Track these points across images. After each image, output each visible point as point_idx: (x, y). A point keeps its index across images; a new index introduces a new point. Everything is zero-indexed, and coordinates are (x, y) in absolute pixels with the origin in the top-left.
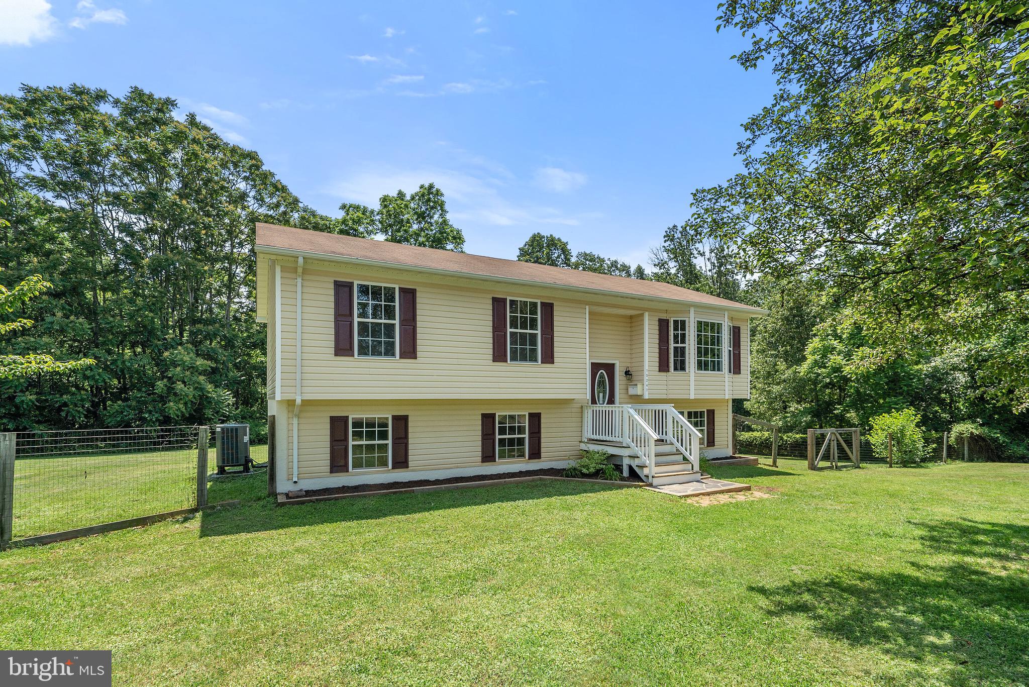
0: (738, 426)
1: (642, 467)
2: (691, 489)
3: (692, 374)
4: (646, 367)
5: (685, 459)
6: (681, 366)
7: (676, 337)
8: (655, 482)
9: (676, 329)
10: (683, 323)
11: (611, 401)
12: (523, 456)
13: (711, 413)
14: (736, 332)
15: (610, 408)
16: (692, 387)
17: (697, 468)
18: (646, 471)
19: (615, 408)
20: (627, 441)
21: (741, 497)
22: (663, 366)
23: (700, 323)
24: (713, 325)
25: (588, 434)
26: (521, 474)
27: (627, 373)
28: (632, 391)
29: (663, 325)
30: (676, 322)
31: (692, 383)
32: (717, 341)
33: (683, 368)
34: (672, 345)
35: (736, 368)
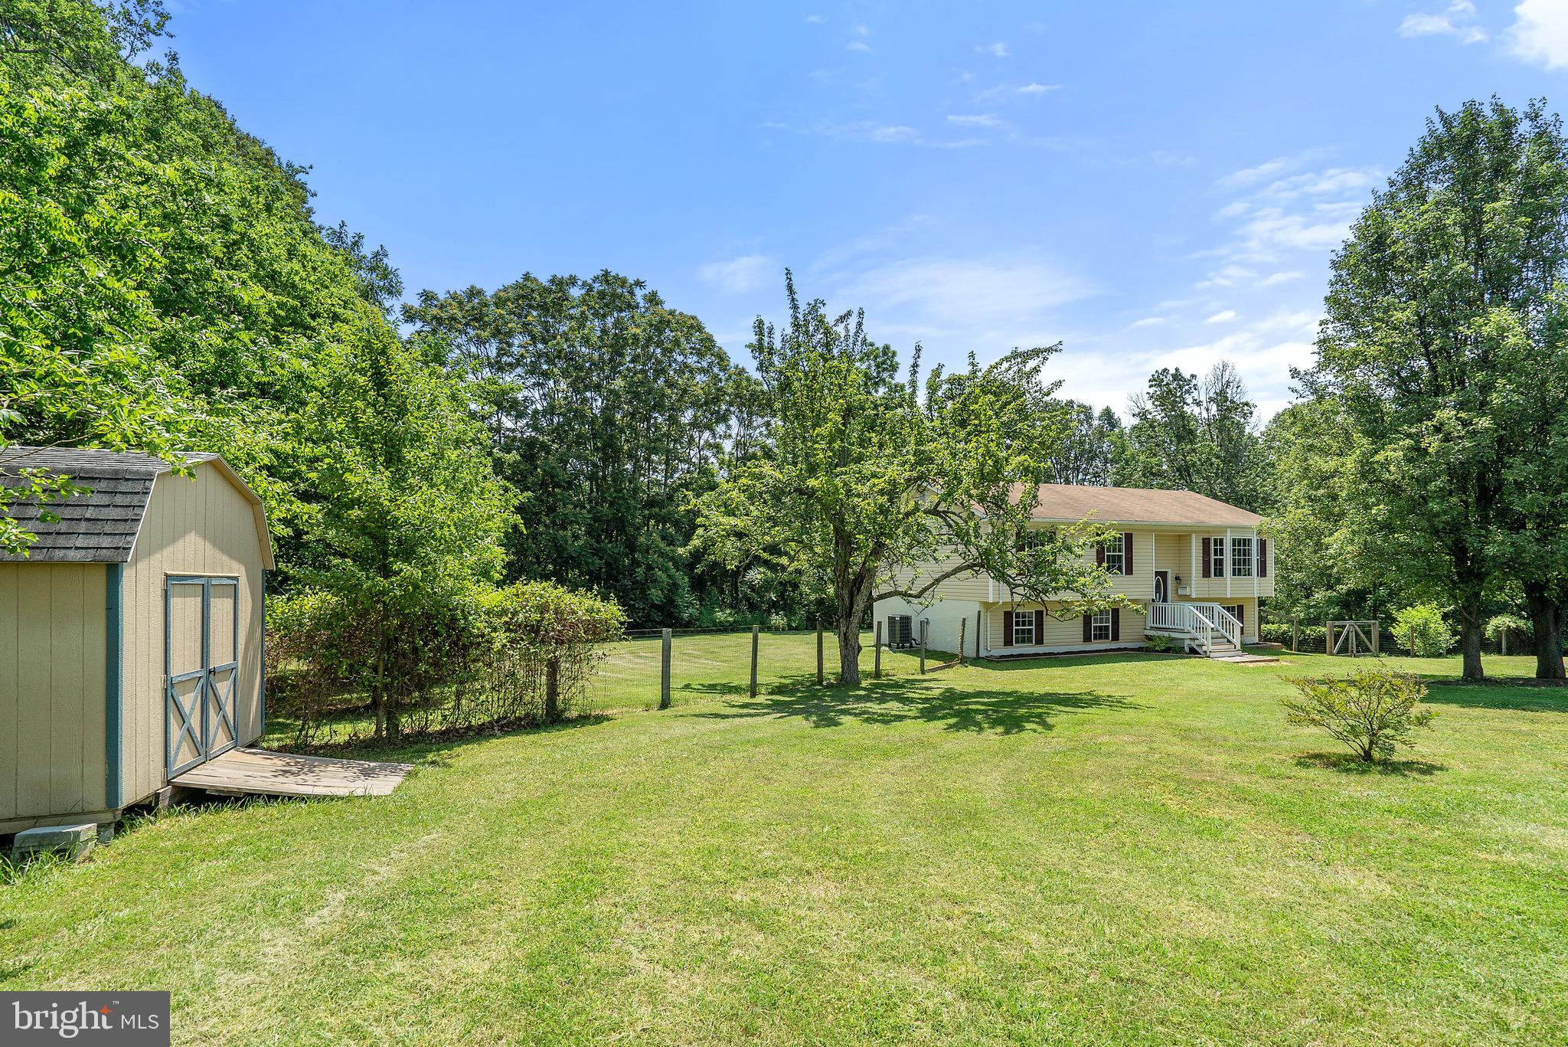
0: (1262, 620)
1: (1201, 646)
2: (1238, 659)
3: (1229, 579)
4: (1194, 574)
5: (1229, 641)
6: (1219, 573)
7: (1216, 550)
8: (1212, 655)
9: (1216, 545)
10: (1221, 541)
11: (1165, 600)
12: (1107, 638)
13: (1241, 608)
14: (1263, 545)
15: (1164, 605)
16: (1229, 589)
17: (1238, 647)
18: (1204, 648)
19: (1169, 605)
20: (1188, 628)
21: (1273, 664)
22: (1206, 573)
23: (1234, 540)
24: (1244, 540)
25: (1150, 624)
26: (1106, 650)
27: (1177, 578)
28: (1180, 592)
29: (1206, 542)
30: (1215, 540)
31: (1229, 586)
32: (1247, 553)
33: (1221, 574)
34: (1213, 557)
35: (1263, 572)
